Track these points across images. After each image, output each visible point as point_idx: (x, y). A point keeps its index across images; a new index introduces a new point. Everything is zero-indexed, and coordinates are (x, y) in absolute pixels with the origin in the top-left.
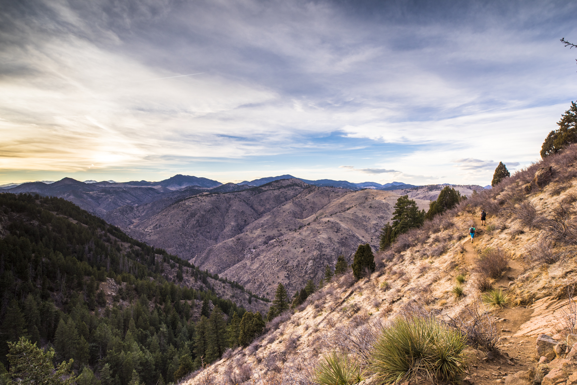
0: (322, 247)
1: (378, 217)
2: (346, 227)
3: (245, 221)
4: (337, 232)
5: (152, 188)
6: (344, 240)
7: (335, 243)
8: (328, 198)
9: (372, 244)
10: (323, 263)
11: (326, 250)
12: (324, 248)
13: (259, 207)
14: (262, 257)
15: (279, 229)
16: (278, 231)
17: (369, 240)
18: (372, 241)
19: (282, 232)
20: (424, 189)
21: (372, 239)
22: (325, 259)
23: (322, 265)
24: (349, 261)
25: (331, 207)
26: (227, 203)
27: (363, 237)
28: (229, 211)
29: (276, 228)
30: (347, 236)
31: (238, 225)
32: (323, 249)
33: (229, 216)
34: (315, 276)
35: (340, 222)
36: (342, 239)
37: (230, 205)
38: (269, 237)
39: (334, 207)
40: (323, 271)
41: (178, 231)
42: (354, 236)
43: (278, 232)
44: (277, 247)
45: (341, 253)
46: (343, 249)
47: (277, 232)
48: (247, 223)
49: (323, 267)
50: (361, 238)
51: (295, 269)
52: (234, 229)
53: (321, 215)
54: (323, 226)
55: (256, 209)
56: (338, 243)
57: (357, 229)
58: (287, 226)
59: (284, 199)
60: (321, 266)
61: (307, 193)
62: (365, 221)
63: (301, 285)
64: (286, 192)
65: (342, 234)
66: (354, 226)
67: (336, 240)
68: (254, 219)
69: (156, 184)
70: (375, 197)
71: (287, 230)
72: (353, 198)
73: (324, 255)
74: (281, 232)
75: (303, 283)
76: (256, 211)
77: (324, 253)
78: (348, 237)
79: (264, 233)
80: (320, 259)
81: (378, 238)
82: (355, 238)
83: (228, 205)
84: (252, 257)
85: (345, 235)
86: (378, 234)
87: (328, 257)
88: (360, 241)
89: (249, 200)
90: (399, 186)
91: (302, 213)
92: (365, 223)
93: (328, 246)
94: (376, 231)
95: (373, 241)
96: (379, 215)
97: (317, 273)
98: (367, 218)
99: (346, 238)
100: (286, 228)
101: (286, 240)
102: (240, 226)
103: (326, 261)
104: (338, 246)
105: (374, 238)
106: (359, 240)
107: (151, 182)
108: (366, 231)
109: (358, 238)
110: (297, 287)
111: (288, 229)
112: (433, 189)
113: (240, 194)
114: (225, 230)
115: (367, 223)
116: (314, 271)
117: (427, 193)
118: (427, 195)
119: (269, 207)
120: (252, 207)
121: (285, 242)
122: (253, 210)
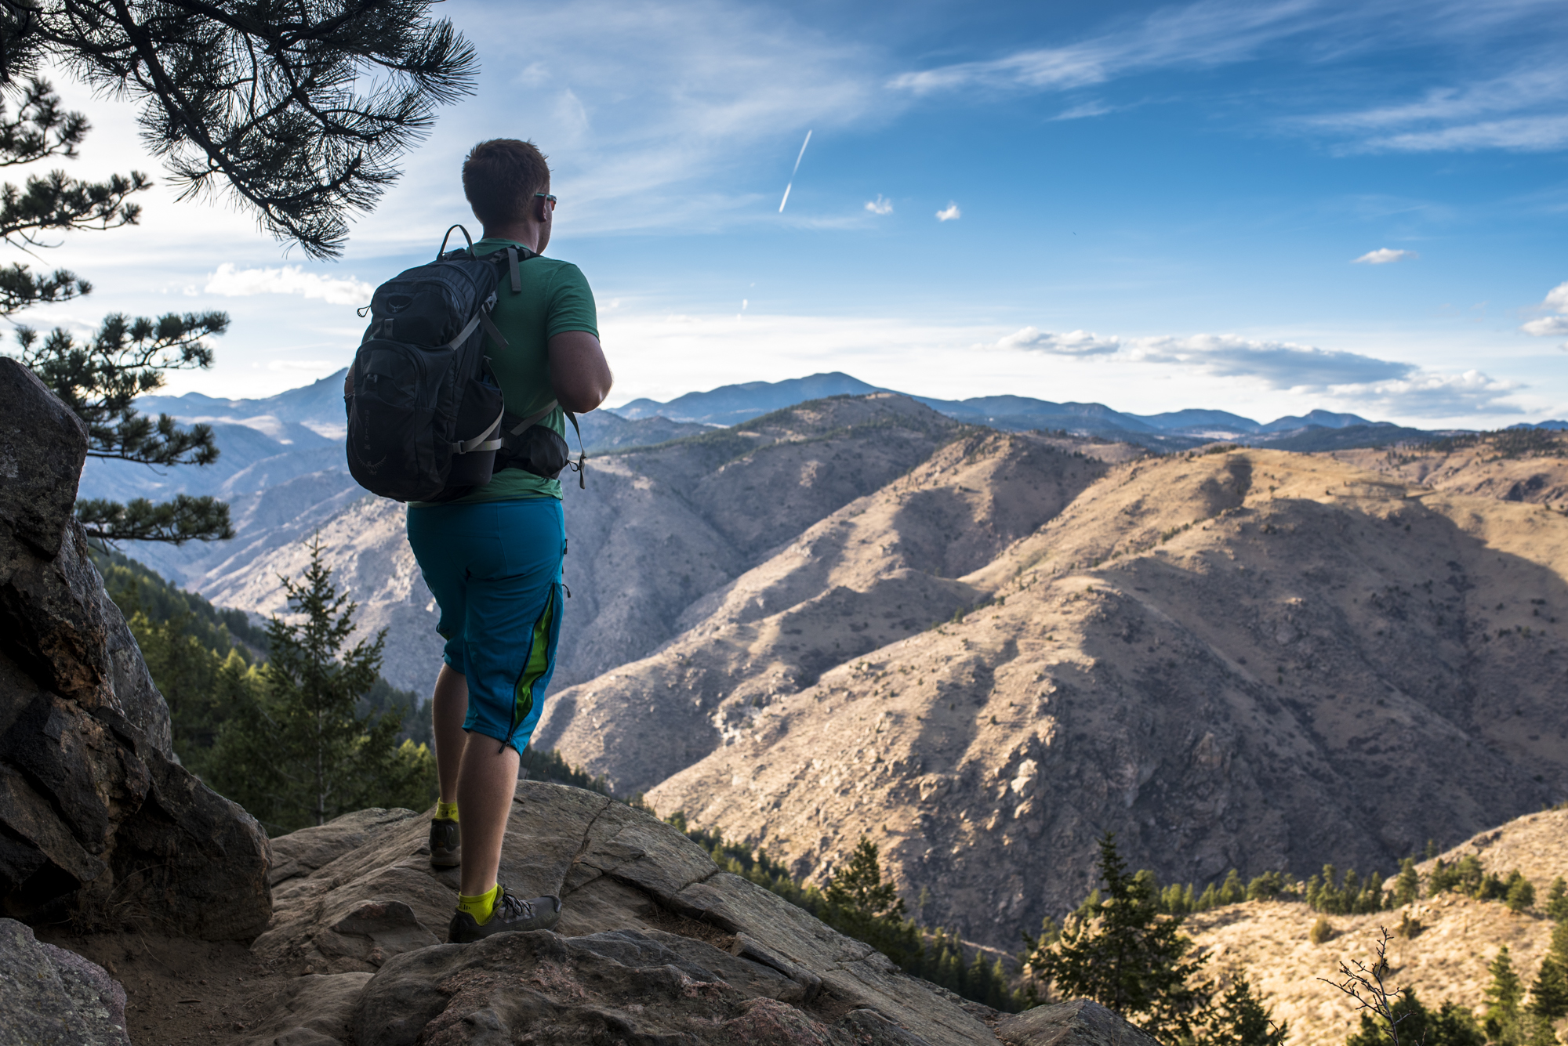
0: (1070, 703)
1: (1306, 574)
2: (1165, 617)
3: (686, 581)
4: (1128, 639)
5: (242, 428)
6: (1161, 676)
7: (1125, 688)
8: (1054, 487)
9: (1283, 695)
10: (1079, 774)
11: (1089, 715)
12: (1081, 706)
13: (742, 522)
14: (800, 741)
15: (859, 619)
16: (855, 628)
17: (1271, 677)
18: (1280, 681)
19: (872, 633)
20: (1481, 448)
21: (1280, 670)
22: (1087, 754)
23: (1077, 783)
24: (1188, 766)
25: (1085, 524)
26: (604, 499)
27: (1242, 661)
28: (615, 537)
29: (847, 614)
30: (1174, 656)
31: (655, 597)
32: (1077, 713)
33: (616, 560)
34: (1045, 830)
35: (1139, 597)
36: (1151, 670)
37: (616, 511)
38: (817, 653)
39: (1095, 524)
40: (1080, 809)
41: (411, 621)
42: (1203, 657)
43: (854, 635)
44: (869, 700)
45: (1153, 731)
46: (1160, 712)
47: (849, 633)
48: (692, 591)
49: (1079, 791)
50: (1234, 666)
51: (956, 796)
52: (638, 614)
53: (1035, 562)
54: (1065, 613)
55: (729, 528)
56: (1139, 685)
57: (1216, 625)
58: (891, 609)
59: (848, 486)
60: (1072, 787)
61: (958, 461)
62: (1248, 591)
63: (986, 864)
64: (860, 456)
65: (1151, 650)
66: (1201, 614)
67: (1128, 675)
68: (723, 575)
69: (252, 406)
70: (1282, 481)
71: (893, 627)
72: (1180, 485)
73: (1081, 737)
74: (866, 633)
75: (993, 857)
76: (729, 538)
77: (1080, 729)
78: (1180, 661)
79: (794, 637)
80: (1068, 756)
81: (1309, 667)
82: (1211, 666)
83: (607, 510)
84: (755, 743)
85: (1165, 653)
86: (1309, 651)
87: (1099, 746)
88: (1231, 681)
89: (696, 486)
90: (1346, 432)
91: (943, 549)
92: (1246, 602)
93: (1095, 697)
94: (1300, 637)
95: (1285, 678)
96: (1308, 567)
97: (1054, 818)
98: (1255, 578)
99: (1172, 665)
100: (888, 615)
101: (903, 671)
102: (662, 604)
103: (1091, 765)
104: (1137, 698)
105: (1291, 665)
106: (1229, 675)
107: (226, 400)
108: (1256, 634)
109: (1221, 666)
110: (970, 874)
111: (897, 620)
112: (1524, 450)
113: (657, 461)
114: (600, 621)
115: (1258, 602)
116: (1045, 806)
117: (1494, 466)
118: (1498, 477)
119: (784, 520)
120: (708, 518)
121: (900, 677)
122: (714, 535)
